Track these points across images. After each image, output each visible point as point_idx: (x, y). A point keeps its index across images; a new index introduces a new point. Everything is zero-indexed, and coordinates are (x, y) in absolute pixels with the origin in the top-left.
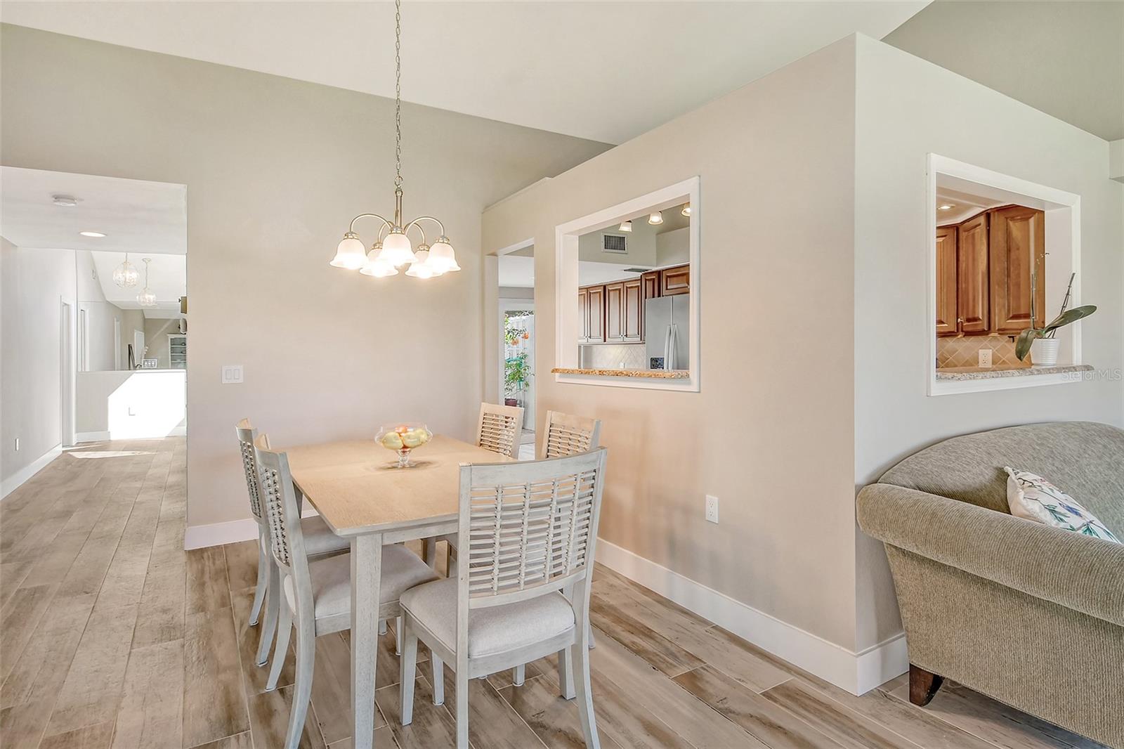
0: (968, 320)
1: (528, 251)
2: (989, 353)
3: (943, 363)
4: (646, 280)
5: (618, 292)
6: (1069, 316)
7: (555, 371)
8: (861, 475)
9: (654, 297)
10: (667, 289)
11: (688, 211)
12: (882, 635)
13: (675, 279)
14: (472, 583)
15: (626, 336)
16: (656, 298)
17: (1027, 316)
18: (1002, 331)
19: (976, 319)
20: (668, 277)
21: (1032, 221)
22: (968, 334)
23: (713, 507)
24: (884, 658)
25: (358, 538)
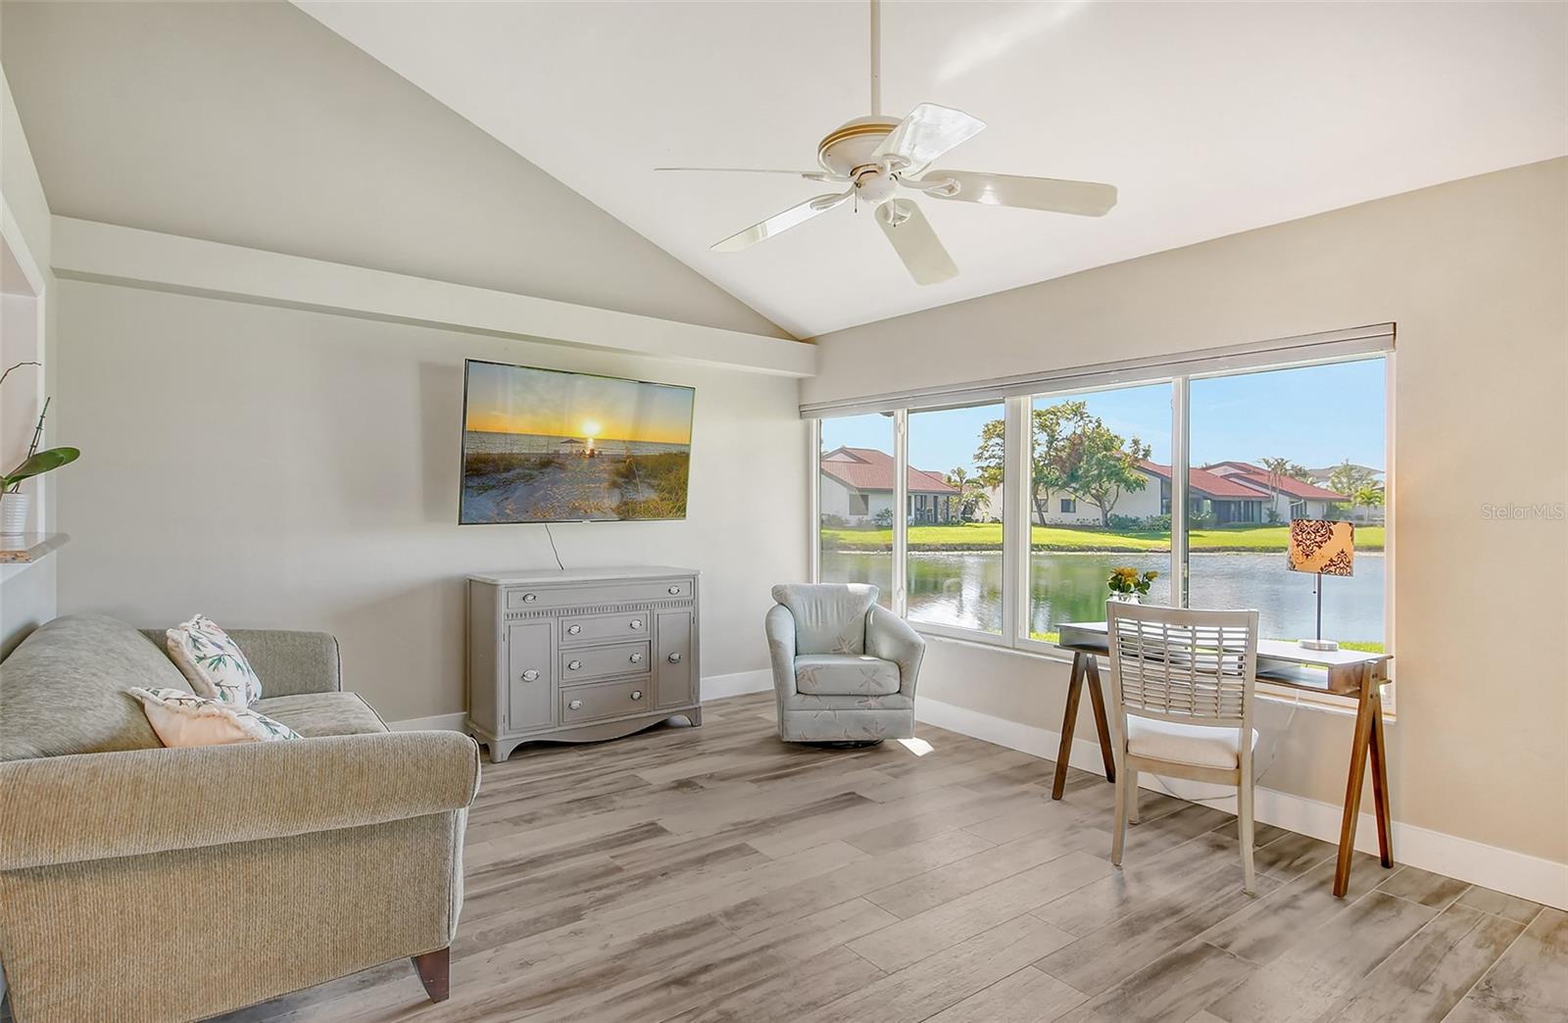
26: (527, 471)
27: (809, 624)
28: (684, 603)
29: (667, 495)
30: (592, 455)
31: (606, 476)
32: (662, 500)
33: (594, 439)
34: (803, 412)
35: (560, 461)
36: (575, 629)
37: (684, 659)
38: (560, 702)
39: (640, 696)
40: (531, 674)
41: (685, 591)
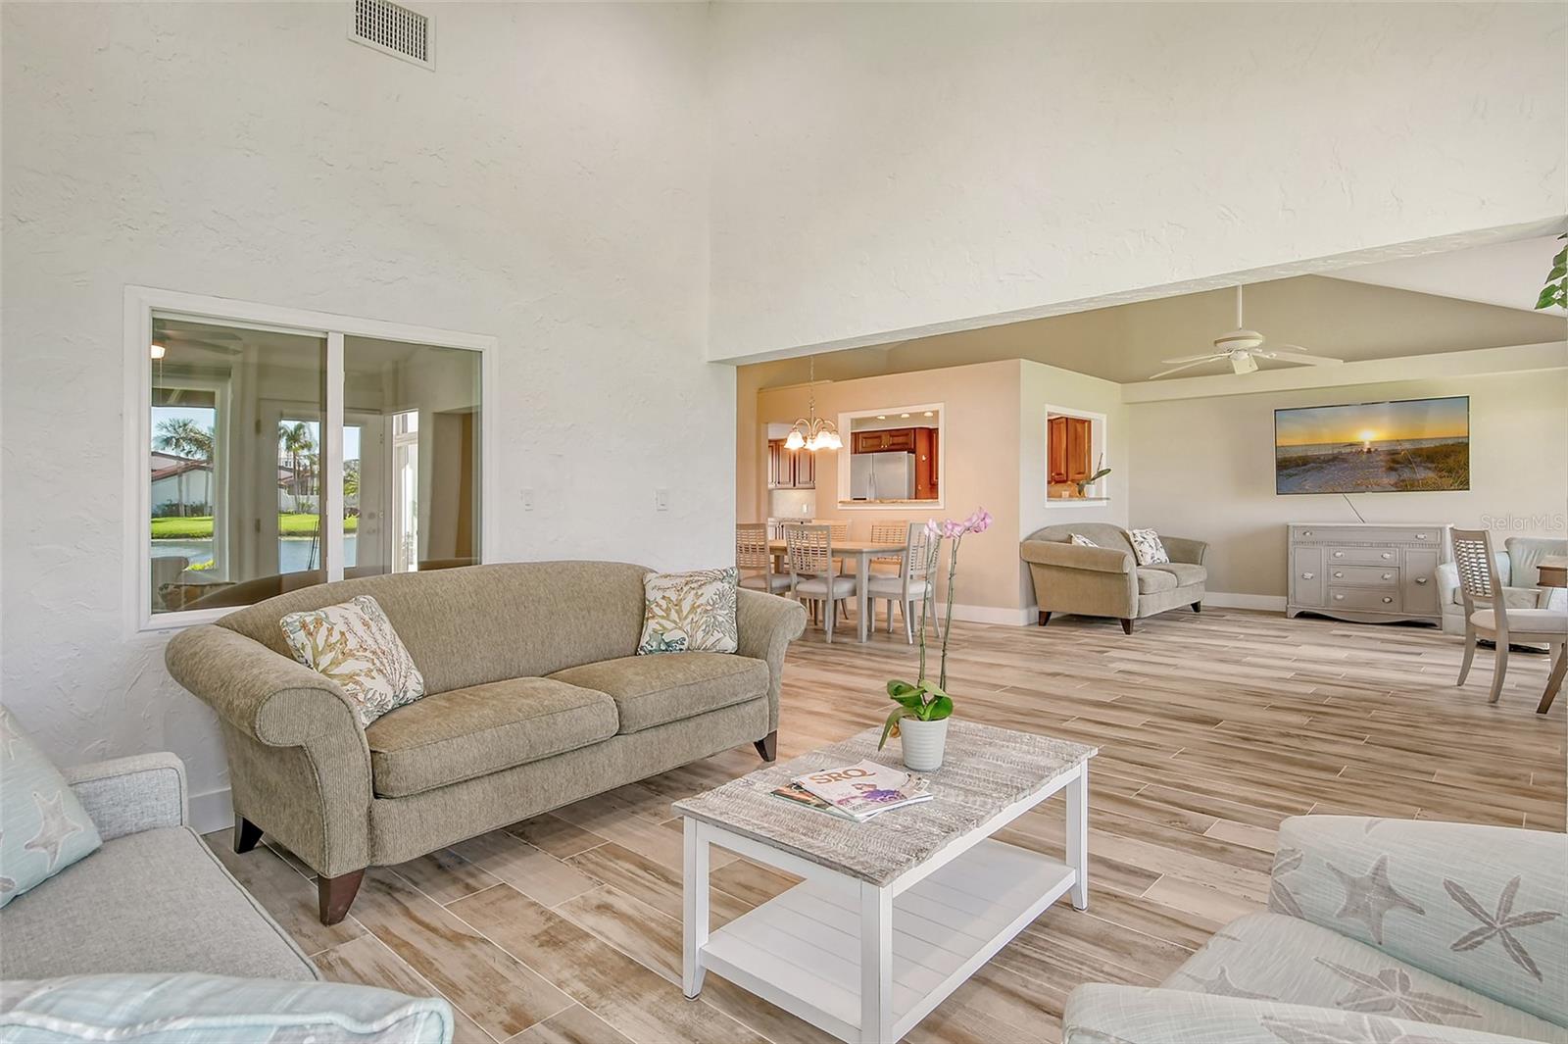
0: (1058, 474)
2: (1068, 493)
3: (1050, 496)
6: (1101, 474)
7: (840, 502)
8: (1022, 537)
12: (1029, 605)
17: (1083, 473)
18: (1073, 481)
19: (1061, 474)
21: (1086, 424)
22: (1057, 482)
24: (1030, 614)
27: (1522, 566)
28: (1431, 546)
29: (1446, 474)
30: (1369, 451)
31: (1383, 464)
32: (1441, 477)
33: (1370, 442)
36: (1338, 554)
37: (1430, 583)
38: (1328, 594)
39: (1391, 601)
40: (1309, 575)
41: (1431, 538)
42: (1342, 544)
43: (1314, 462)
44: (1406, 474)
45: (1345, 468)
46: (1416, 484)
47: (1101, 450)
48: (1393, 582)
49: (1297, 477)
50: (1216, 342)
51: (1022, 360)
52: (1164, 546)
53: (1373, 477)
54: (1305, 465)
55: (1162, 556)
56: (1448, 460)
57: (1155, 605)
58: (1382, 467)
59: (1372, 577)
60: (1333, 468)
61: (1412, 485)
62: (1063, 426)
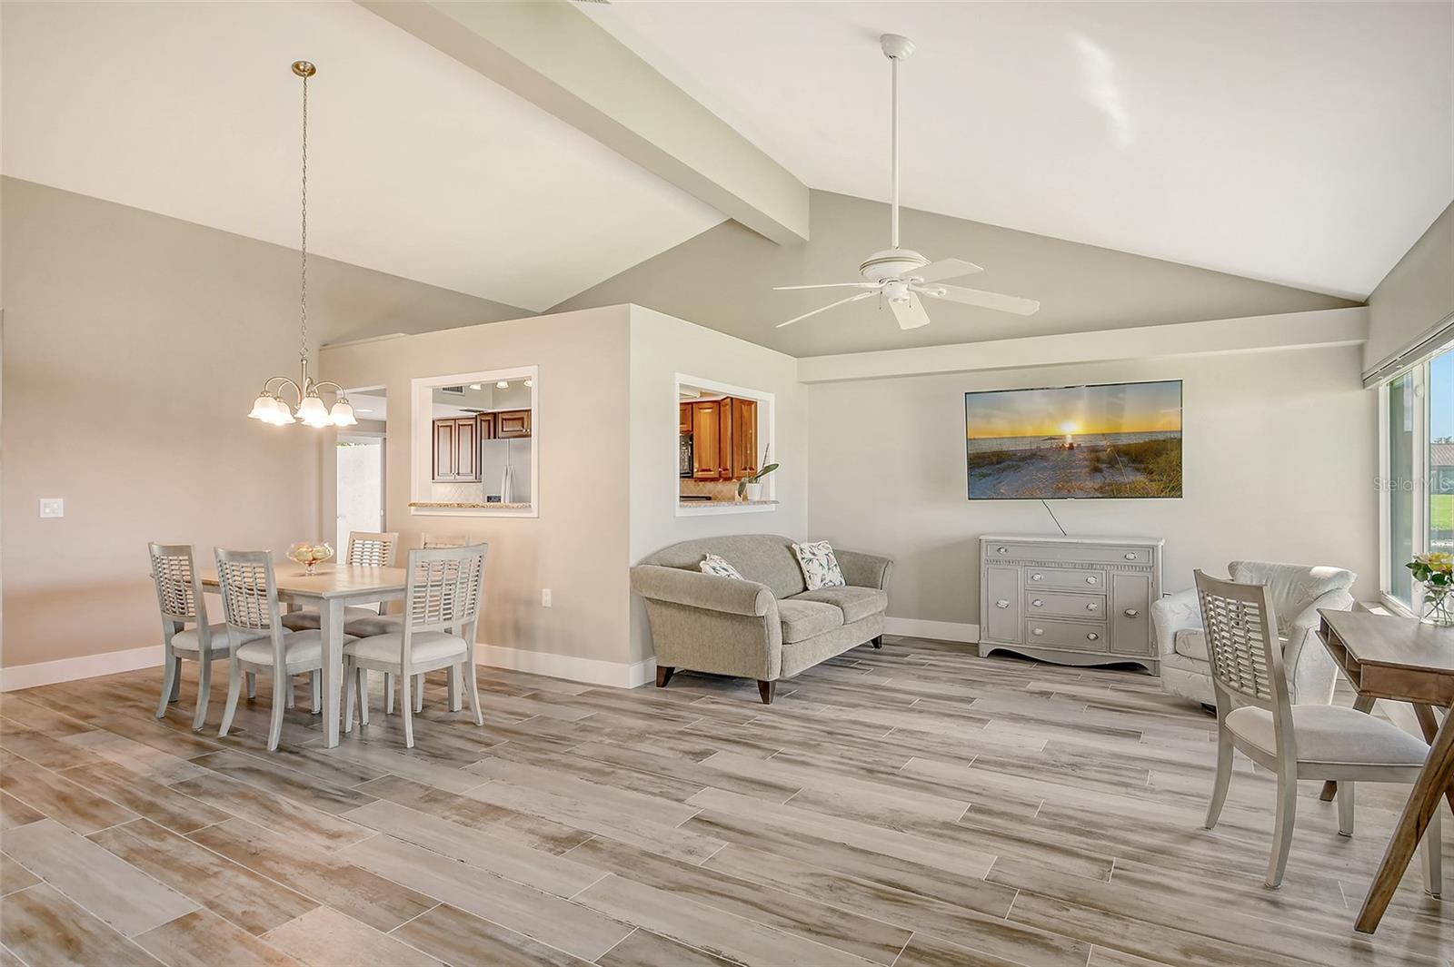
1: (382, 393)
4: (481, 420)
5: (449, 428)
6: (767, 469)
7: (411, 505)
9: (489, 438)
10: (503, 431)
11: (529, 383)
12: (645, 657)
13: (511, 422)
14: (414, 619)
15: (458, 474)
16: (492, 440)
17: (748, 469)
18: (736, 478)
19: (727, 470)
20: (503, 419)
21: (753, 406)
22: (722, 479)
23: (547, 597)
24: (646, 669)
25: (331, 601)
26: (1015, 463)
28: (1141, 569)
29: (1157, 477)
30: (1071, 447)
31: (1086, 463)
32: (1151, 482)
33: (1073, 435)
34: (1364, 384)
35: (1041, 454)
36: (1037, 577)
37: (1143, 617)
38: (1026, 628)
39: (1097, 638)
40: (1003, 603)
41: (1142, 559)
42: (1040, 564)
43: (1010, 460)
44: (1109, 477)
45: (1046, 467)
46: (1123, 488)
47: (769, 439)
48: (1098, 614)
49: (991, 477)
50: (864, 266)
51: (631, 304)
52: (839, 564)
53: (1075, 480)
54: (1000, 463)
55: (836, 576)
56: (1159, 460)
57: (803, 659)
58: (1086, 466)
59: (1075, 606)
60: (1031, 468)
61: (1119, 491)
62: (728, 408)
